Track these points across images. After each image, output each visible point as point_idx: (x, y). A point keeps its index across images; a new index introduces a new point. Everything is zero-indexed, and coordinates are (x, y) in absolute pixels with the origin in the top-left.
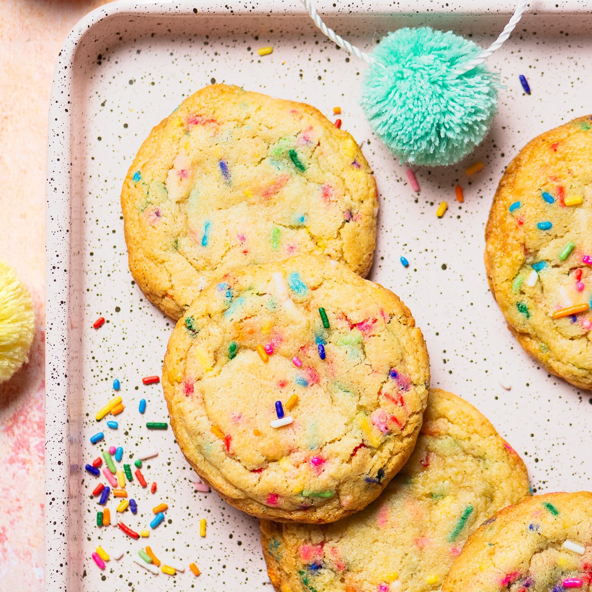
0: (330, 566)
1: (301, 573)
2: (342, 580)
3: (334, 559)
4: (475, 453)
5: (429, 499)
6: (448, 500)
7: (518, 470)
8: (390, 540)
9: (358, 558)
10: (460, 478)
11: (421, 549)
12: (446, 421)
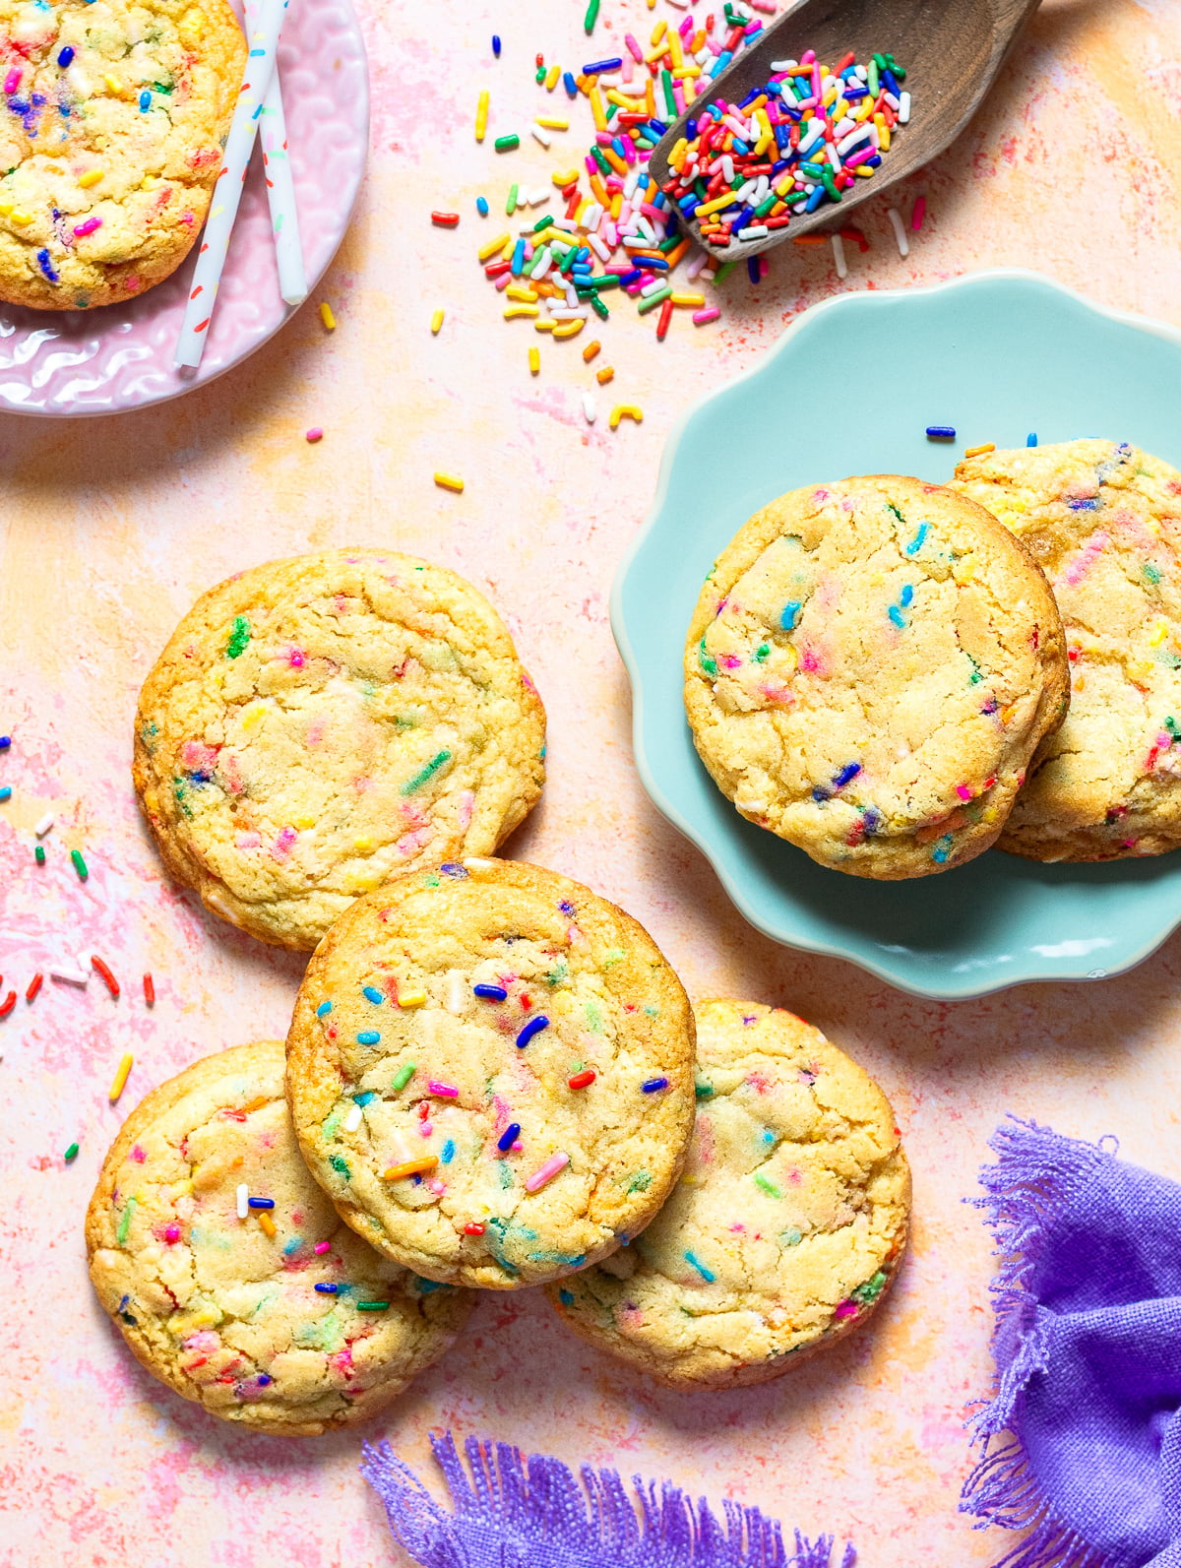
0: (222, 783)
1: (177, 780)
2: (234, 808)
3: (229, 773)
4: (476, 675)
5: (391, 725)
6: (418, 732)
7: (533, 719)
8: (318, 769)
9: (264, 782)
10: (443, 707)
11: (360, 794)
12: (447, 618)
